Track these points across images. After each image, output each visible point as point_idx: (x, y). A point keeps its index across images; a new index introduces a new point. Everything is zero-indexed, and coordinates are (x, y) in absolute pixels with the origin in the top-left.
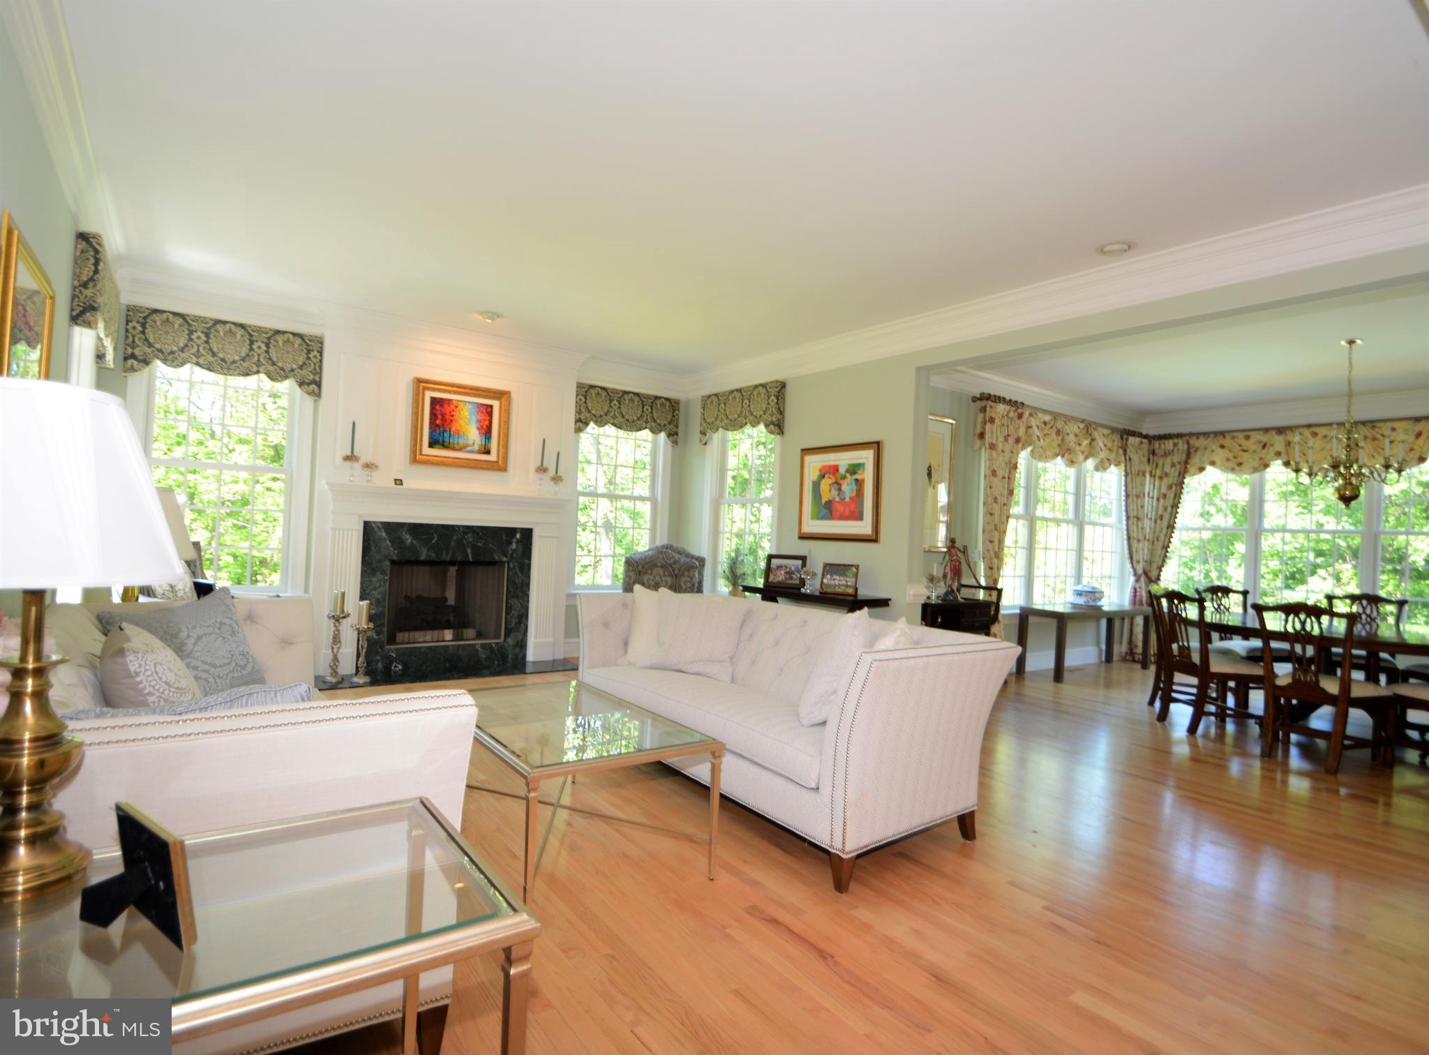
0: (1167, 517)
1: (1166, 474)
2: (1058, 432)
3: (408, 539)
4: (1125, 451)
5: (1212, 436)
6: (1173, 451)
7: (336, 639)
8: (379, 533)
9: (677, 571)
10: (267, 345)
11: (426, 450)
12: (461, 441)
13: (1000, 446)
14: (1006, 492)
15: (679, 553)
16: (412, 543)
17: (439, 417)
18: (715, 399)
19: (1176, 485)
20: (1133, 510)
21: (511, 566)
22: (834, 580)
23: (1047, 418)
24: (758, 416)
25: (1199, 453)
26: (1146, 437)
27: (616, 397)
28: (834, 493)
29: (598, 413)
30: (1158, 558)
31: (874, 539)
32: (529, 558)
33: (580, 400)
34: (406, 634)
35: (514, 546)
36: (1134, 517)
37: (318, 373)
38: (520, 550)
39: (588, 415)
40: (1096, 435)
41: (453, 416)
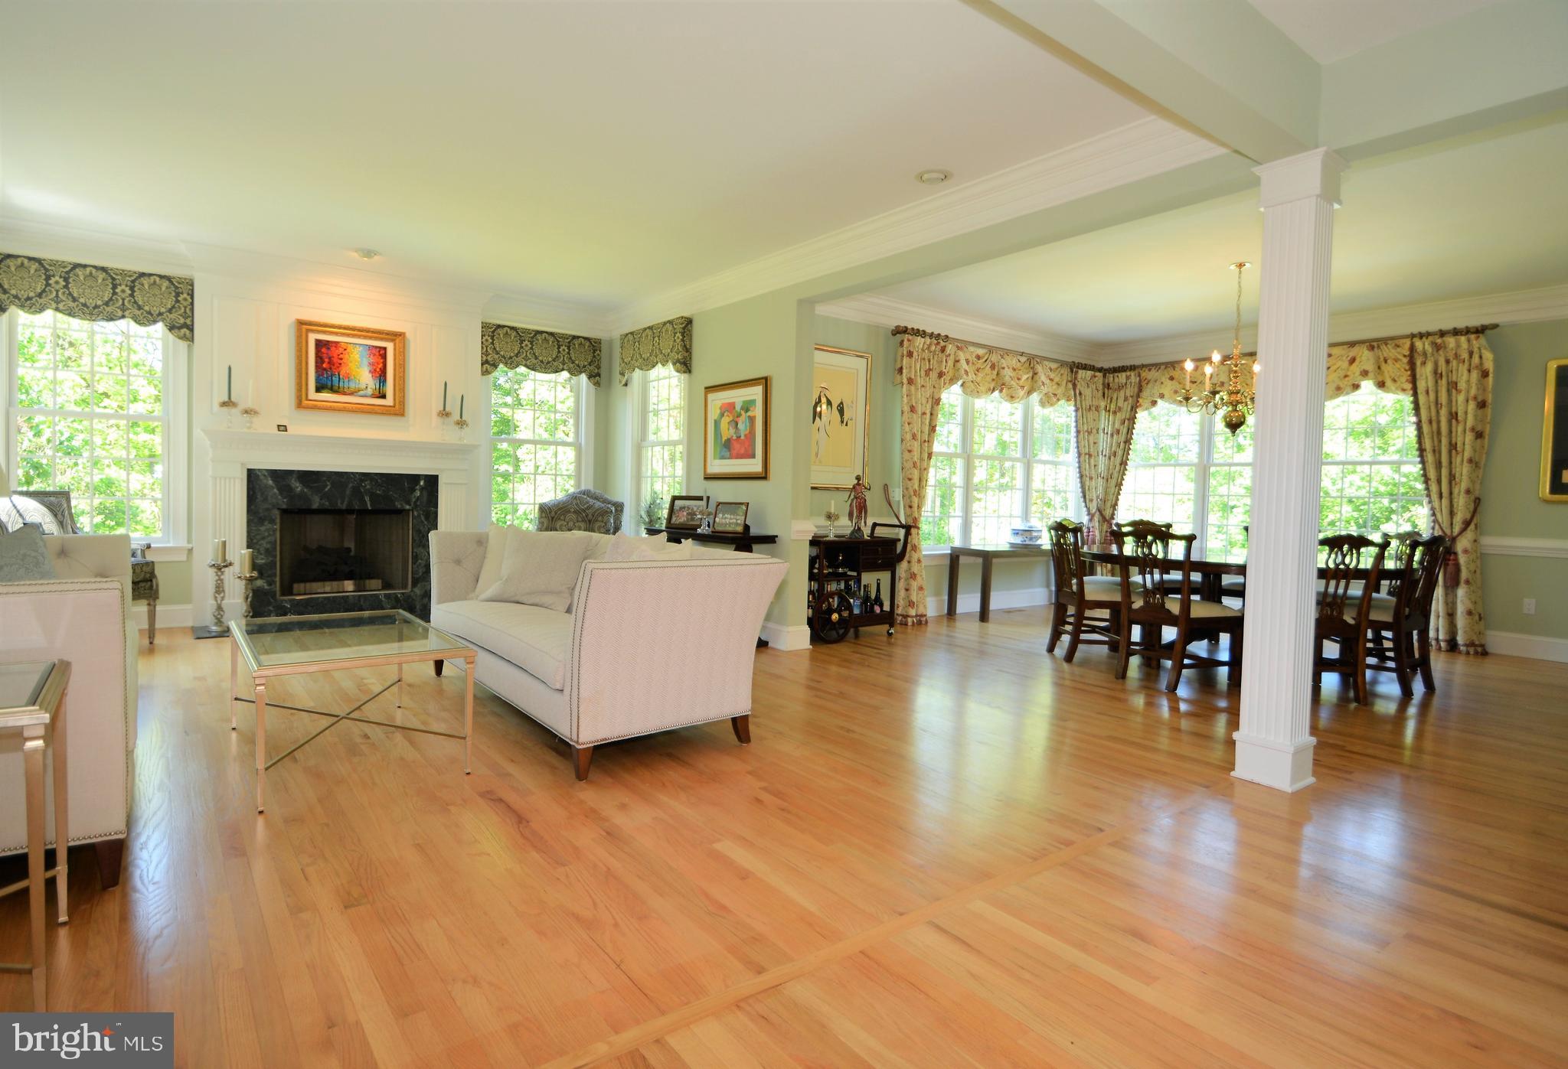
0: (1120, 453)
1: (1120, 409)
2: (993, 367)
3: (298, 487)
4: (1075, 386)
5: (1163, 367)
6: (1126, 384)
7: (219, 589)
8: (265, 481)
9: (590, 516)
10: (132, 289)
11: (313, 395)
12: (352, 386)
13: (919, 381)
14: (926, 429)
15: (596, 498)
16: (302, 491)
17: (327, 360)
18: (630, 337)
19: (1129, 420)
20: (1084, 446)
21: (416, 513)
22: (726, 518)
23: (981, 352)
24: (666, 354)
25: (1150, 386)
26: (1100, 370)
27: (527, 337)
28: (732, 431)
29: (508, 355)
30: (1111, 496)
31: (763, 476)
32: (436, 506)
33: (487, 340)
34: (302, 585)
35: (418, 493)
36: (1086, 454)
37: (189, 317)
38: (425, 499)
39: (496, 357)
40: (1039, 368)
41: (341, 359)
